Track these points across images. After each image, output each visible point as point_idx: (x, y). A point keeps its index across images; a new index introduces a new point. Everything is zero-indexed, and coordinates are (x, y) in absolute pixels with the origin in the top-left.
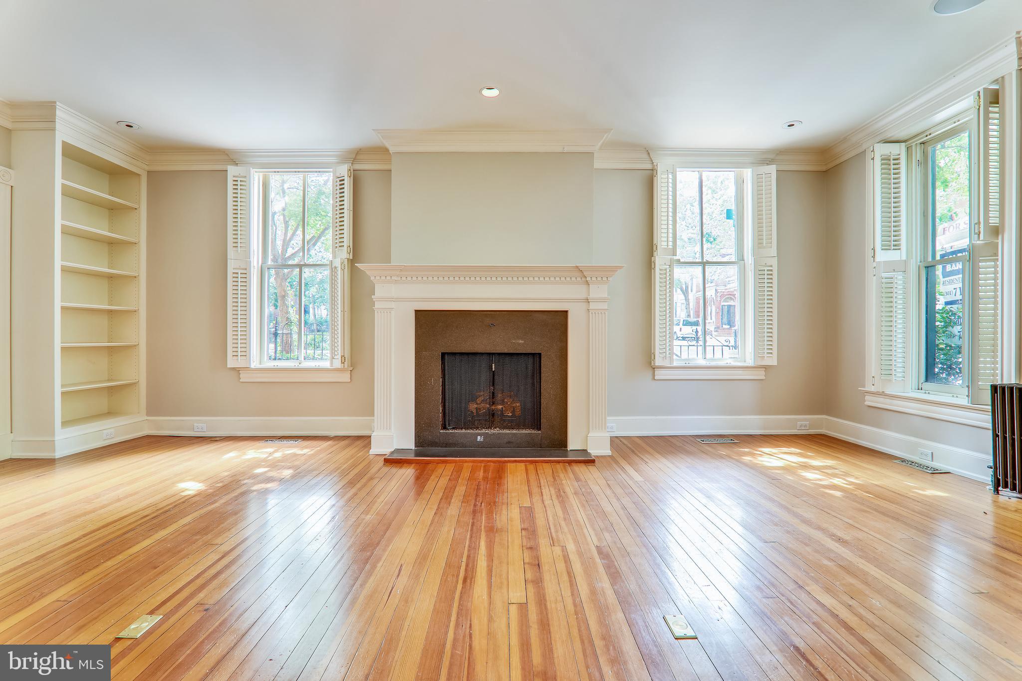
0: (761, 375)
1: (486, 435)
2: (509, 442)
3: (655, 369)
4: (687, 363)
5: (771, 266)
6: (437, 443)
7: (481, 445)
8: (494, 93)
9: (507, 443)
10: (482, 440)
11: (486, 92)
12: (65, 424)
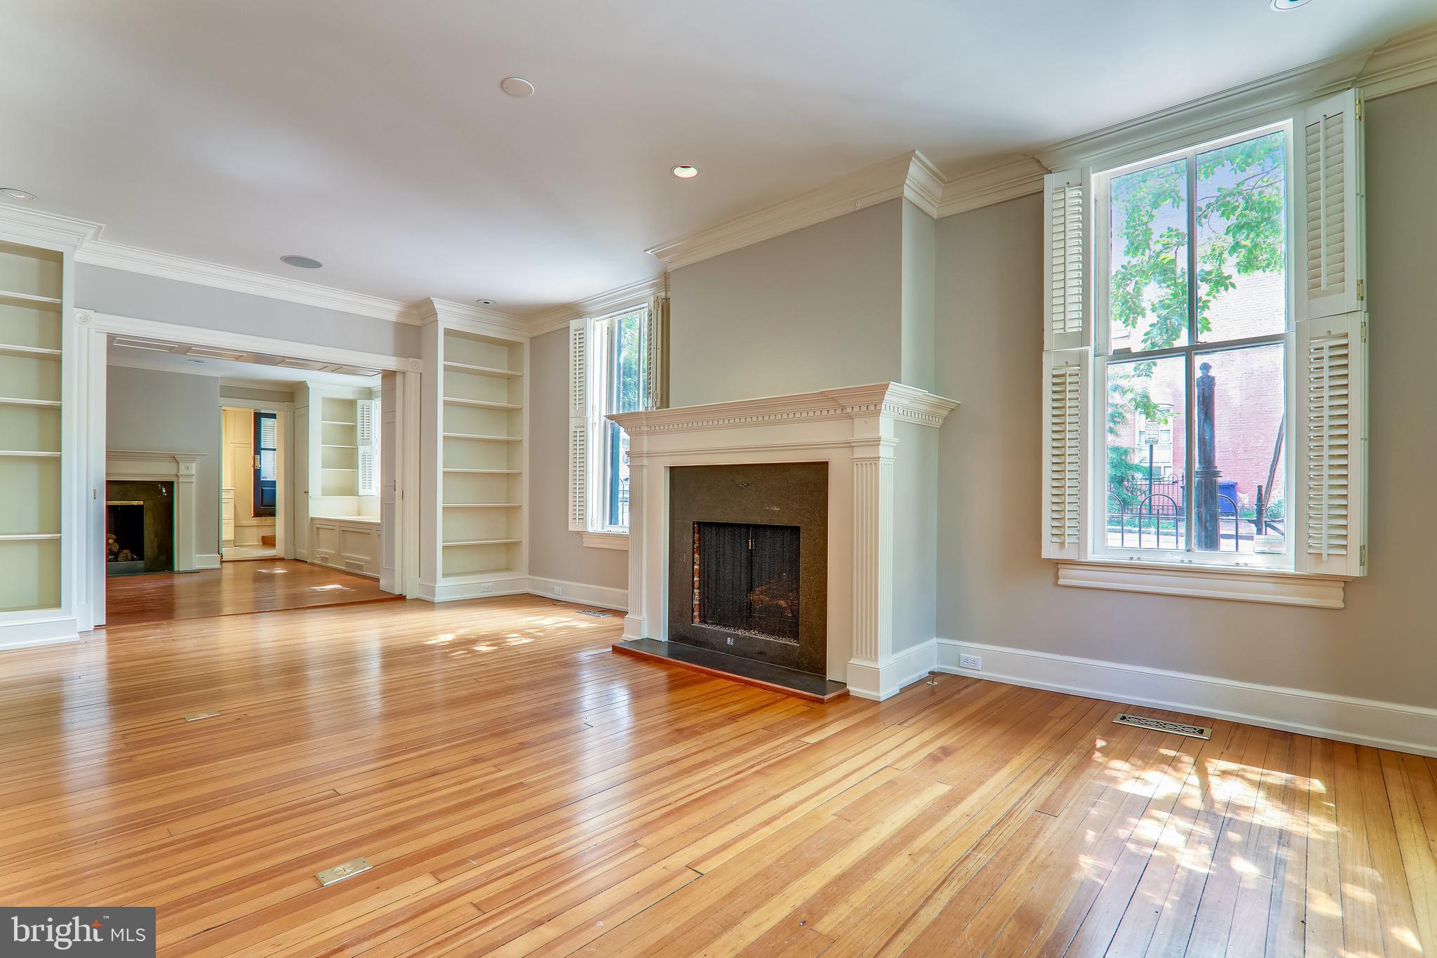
0: (1333, 598)
1: (736, 637)
2: (761, 653)
3: (1059, 566)
4: (1135, 557)
5: (1346, 336)
6: (688, 639)
7: (729, 650)
8: (691, 172)
9: (759, 653)
10: (732, 644)
11: (680, 172)
12: (444, 575)
